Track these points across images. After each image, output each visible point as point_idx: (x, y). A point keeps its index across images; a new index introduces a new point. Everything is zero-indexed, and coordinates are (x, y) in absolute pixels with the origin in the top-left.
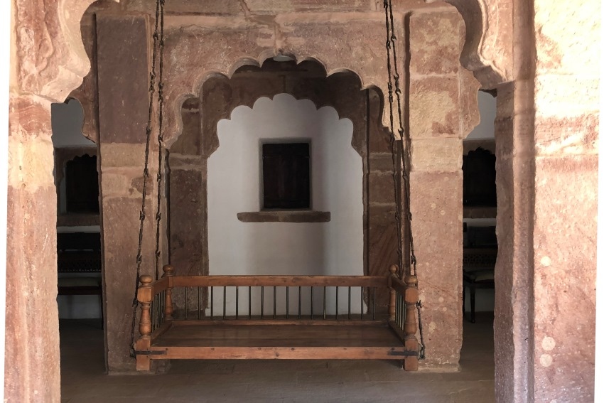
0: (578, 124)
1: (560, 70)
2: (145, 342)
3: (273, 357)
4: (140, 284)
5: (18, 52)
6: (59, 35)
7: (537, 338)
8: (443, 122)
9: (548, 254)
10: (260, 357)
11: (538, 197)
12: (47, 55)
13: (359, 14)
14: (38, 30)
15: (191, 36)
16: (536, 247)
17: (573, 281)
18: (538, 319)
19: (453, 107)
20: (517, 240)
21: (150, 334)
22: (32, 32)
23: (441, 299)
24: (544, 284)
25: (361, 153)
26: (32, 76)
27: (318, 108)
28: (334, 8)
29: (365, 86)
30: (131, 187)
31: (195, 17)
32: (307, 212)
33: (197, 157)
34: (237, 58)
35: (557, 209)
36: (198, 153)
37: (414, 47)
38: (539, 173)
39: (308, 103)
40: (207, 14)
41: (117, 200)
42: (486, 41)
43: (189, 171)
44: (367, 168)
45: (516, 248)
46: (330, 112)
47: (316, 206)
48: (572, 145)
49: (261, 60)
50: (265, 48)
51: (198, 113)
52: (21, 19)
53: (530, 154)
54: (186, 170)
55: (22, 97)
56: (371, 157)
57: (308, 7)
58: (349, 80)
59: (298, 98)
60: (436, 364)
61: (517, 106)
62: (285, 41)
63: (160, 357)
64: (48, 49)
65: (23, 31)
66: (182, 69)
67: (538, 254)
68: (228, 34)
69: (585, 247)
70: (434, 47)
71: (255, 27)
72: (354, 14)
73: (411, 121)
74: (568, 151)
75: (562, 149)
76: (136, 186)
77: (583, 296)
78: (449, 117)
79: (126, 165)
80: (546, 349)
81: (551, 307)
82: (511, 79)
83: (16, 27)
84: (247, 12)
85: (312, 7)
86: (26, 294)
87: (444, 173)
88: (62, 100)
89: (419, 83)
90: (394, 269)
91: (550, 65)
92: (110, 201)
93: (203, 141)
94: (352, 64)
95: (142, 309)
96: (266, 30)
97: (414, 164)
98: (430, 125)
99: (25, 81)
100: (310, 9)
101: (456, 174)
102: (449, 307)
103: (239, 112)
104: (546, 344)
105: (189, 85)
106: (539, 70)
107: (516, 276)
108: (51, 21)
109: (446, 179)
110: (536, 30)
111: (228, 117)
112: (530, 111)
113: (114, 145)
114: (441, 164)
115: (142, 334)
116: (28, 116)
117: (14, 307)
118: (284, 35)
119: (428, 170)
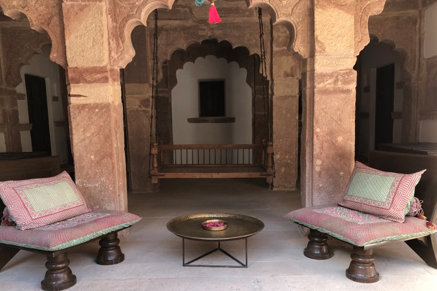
0: (331, 75)
1: (325, 54)
2: (155, 171)
3: (210, 177)
4: (152, 146)
5: (109, 49)
6: (125, 41)
7: (314, 160)
8: (289, 71)
9: (319, 127)
10: (205, 177)
11: (315, 105)
12: (121, 50)
13: (248, 18)
14: (117, 40)
15: (167, 30)
16: (314, 124)
17: (329, 138)
18: (315, 153)
19: (294, 64)
20: (308, 122)
21: (157, 167)
22: (115, 41)
23: (287, 157)
24: (317, 139)
25: (251, 86)
26: (115, 59)
27: (229, 62)
28: (236, 15)
29: (251, 53)
30: (139, 104)
31: (169, 21)
32: (223, 117)
33: (167, 89)
34: (189, 41)
35: (323, 109)
36: (167, 87)
37: (275, 35)
38: (316, 95)
39: (223, 60)
40: (174, 19)
41: (134, 111)
42: (296, 42)
43: (162, 97)
44: (254, 94)
45: (307, 125)
46: (235, 64)
47: (228, 114)
48: (329, 84)
49: (200, 41)
50: (203, 36)
51: (166, 66)
52: (110, 35)
53: (313, 87)
54: (161, 96)
55: (111, 67)
56: (256, 88)
57: (223, 15)
58: (243, 51)
59: (218, 58)
60: (285, 187)
61: (308, 68)
62: (213, 32)
63: (162, 177)
64: (121, 47)
65: (111, 40)
66: (163, 47)
67: (315, 127)
68: (184, 29)
69: (334, 124)
70: (285, 34)
71: (198, 25)
72: (246, 18)
73: (273, 71)
74: (328, 86)
75: (325, 85)
76: (142, 104)
77: (333, 143)
78: (292, 69)
79: (137, 94)
80: (318, 164)
81: (320, 148)
82: (306, 57)
83: (108, 39)
84: (194, 18)
85: (225, 15)
86: (115, 145)
87: (289, 96)
88: (124, 67)
89: (277, 52)
90: (264, 140)
91: (321, 52)
92: (130, 112)
93: (170, 81)
94: (245, 43)
95: (153, 157)
96: (203, 27)
97: (275, 92)
98: (283, 73)
99: (112, 60)
100: (225, 16)
101: (295, 96)
102: (291, 160)
103: (187, 65)
104: (318, 162)
105: (166, 55)
106: (316, 54)
107: (307, 136)
108: (122, 36)
109: (290, 99)
110: (315, 38)
111: (182, 68)
112: (313, 70)
113: (131, 84)
114: (288, 91)
115: (154, 168)
116: (114, 75)
117: (112, 150)
118: (212, 29)
119: (282, 95)
